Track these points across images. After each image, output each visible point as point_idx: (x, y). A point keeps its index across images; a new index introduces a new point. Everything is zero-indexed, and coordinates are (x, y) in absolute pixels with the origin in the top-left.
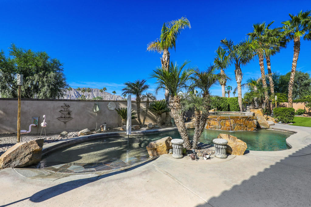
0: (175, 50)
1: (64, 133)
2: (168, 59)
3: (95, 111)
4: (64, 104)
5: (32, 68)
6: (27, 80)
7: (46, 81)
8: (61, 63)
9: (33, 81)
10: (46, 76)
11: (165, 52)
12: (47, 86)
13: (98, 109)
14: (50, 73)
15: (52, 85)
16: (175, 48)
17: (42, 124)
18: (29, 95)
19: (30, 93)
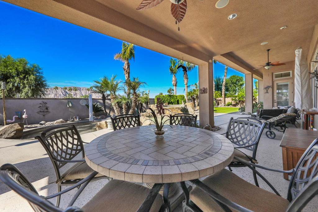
0: (134, 60)
1: (43, 122)
2: (128, 67)
3: (68, 106)
4: (42, 101)
5: (12, 72)
6: (8, 82)
7: (27, 83)
8: (40, 67)
9: (14, 83)
10: (26, 79)
11: (126, 62)
12: (28, 87)
13: (70, 105)
14: (30, 76)
15: (33, 86)
16: (134, 59)
17: (24, 116)
18: (11, 95)
19: (12, 93)
